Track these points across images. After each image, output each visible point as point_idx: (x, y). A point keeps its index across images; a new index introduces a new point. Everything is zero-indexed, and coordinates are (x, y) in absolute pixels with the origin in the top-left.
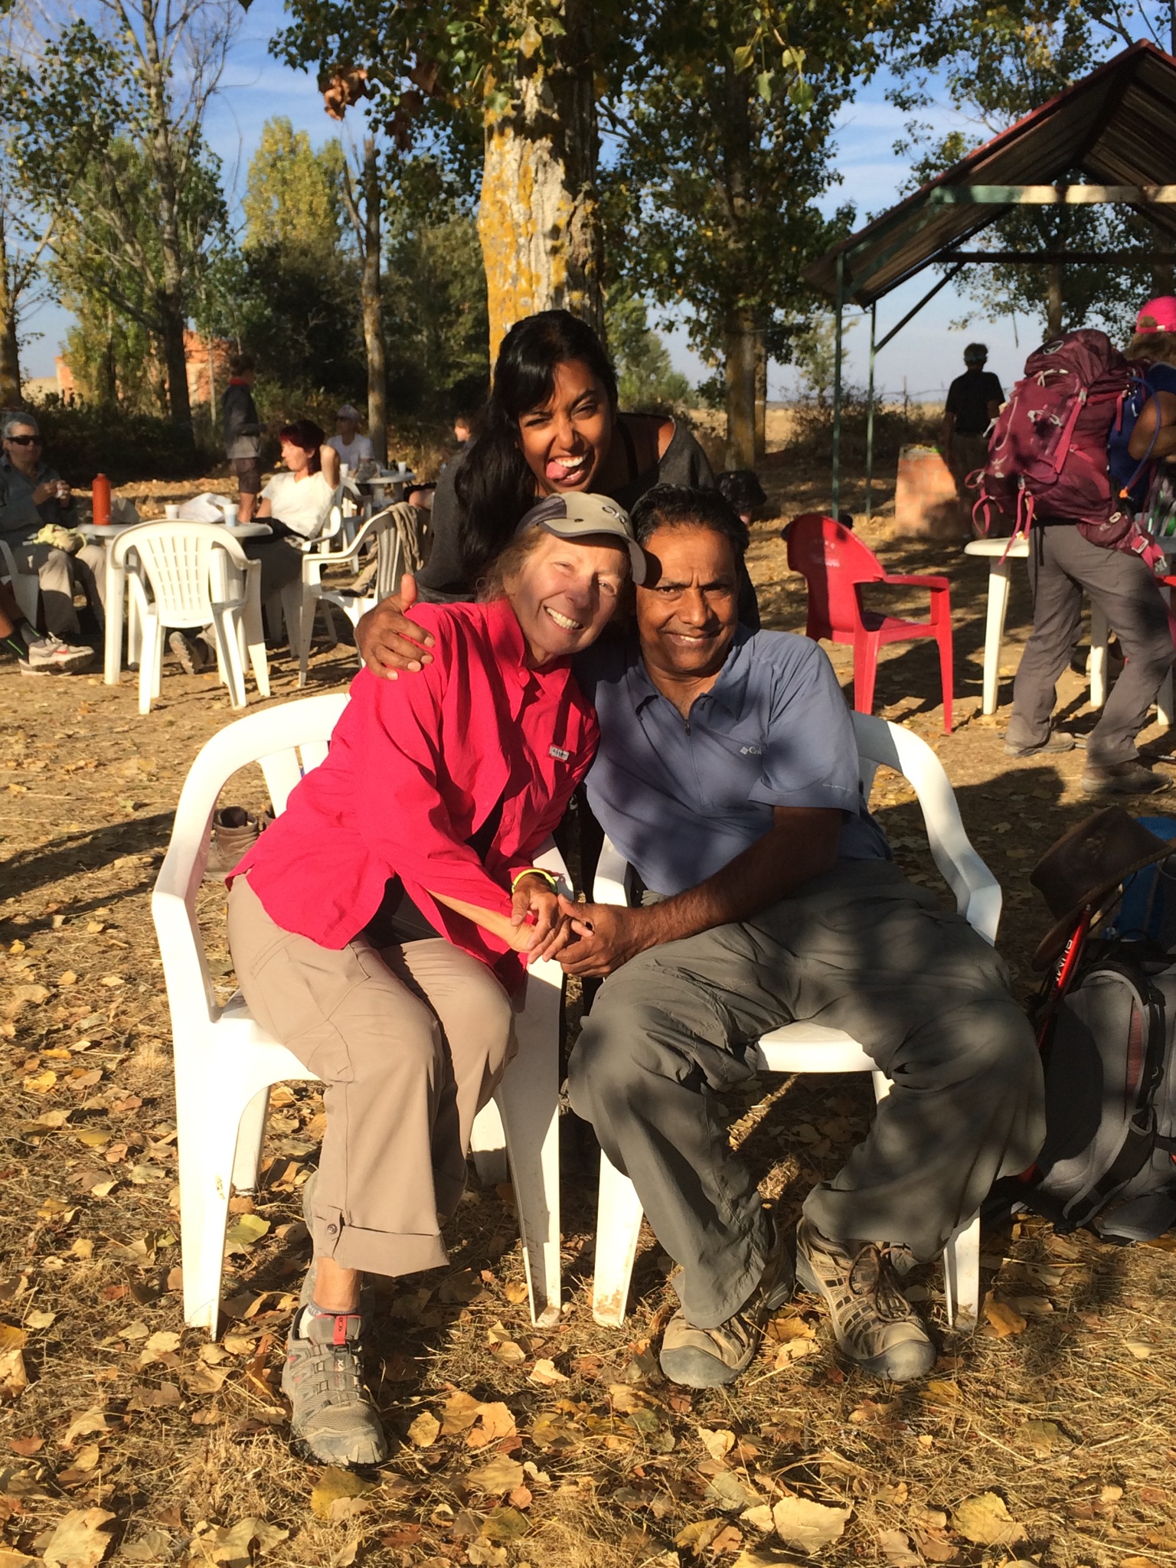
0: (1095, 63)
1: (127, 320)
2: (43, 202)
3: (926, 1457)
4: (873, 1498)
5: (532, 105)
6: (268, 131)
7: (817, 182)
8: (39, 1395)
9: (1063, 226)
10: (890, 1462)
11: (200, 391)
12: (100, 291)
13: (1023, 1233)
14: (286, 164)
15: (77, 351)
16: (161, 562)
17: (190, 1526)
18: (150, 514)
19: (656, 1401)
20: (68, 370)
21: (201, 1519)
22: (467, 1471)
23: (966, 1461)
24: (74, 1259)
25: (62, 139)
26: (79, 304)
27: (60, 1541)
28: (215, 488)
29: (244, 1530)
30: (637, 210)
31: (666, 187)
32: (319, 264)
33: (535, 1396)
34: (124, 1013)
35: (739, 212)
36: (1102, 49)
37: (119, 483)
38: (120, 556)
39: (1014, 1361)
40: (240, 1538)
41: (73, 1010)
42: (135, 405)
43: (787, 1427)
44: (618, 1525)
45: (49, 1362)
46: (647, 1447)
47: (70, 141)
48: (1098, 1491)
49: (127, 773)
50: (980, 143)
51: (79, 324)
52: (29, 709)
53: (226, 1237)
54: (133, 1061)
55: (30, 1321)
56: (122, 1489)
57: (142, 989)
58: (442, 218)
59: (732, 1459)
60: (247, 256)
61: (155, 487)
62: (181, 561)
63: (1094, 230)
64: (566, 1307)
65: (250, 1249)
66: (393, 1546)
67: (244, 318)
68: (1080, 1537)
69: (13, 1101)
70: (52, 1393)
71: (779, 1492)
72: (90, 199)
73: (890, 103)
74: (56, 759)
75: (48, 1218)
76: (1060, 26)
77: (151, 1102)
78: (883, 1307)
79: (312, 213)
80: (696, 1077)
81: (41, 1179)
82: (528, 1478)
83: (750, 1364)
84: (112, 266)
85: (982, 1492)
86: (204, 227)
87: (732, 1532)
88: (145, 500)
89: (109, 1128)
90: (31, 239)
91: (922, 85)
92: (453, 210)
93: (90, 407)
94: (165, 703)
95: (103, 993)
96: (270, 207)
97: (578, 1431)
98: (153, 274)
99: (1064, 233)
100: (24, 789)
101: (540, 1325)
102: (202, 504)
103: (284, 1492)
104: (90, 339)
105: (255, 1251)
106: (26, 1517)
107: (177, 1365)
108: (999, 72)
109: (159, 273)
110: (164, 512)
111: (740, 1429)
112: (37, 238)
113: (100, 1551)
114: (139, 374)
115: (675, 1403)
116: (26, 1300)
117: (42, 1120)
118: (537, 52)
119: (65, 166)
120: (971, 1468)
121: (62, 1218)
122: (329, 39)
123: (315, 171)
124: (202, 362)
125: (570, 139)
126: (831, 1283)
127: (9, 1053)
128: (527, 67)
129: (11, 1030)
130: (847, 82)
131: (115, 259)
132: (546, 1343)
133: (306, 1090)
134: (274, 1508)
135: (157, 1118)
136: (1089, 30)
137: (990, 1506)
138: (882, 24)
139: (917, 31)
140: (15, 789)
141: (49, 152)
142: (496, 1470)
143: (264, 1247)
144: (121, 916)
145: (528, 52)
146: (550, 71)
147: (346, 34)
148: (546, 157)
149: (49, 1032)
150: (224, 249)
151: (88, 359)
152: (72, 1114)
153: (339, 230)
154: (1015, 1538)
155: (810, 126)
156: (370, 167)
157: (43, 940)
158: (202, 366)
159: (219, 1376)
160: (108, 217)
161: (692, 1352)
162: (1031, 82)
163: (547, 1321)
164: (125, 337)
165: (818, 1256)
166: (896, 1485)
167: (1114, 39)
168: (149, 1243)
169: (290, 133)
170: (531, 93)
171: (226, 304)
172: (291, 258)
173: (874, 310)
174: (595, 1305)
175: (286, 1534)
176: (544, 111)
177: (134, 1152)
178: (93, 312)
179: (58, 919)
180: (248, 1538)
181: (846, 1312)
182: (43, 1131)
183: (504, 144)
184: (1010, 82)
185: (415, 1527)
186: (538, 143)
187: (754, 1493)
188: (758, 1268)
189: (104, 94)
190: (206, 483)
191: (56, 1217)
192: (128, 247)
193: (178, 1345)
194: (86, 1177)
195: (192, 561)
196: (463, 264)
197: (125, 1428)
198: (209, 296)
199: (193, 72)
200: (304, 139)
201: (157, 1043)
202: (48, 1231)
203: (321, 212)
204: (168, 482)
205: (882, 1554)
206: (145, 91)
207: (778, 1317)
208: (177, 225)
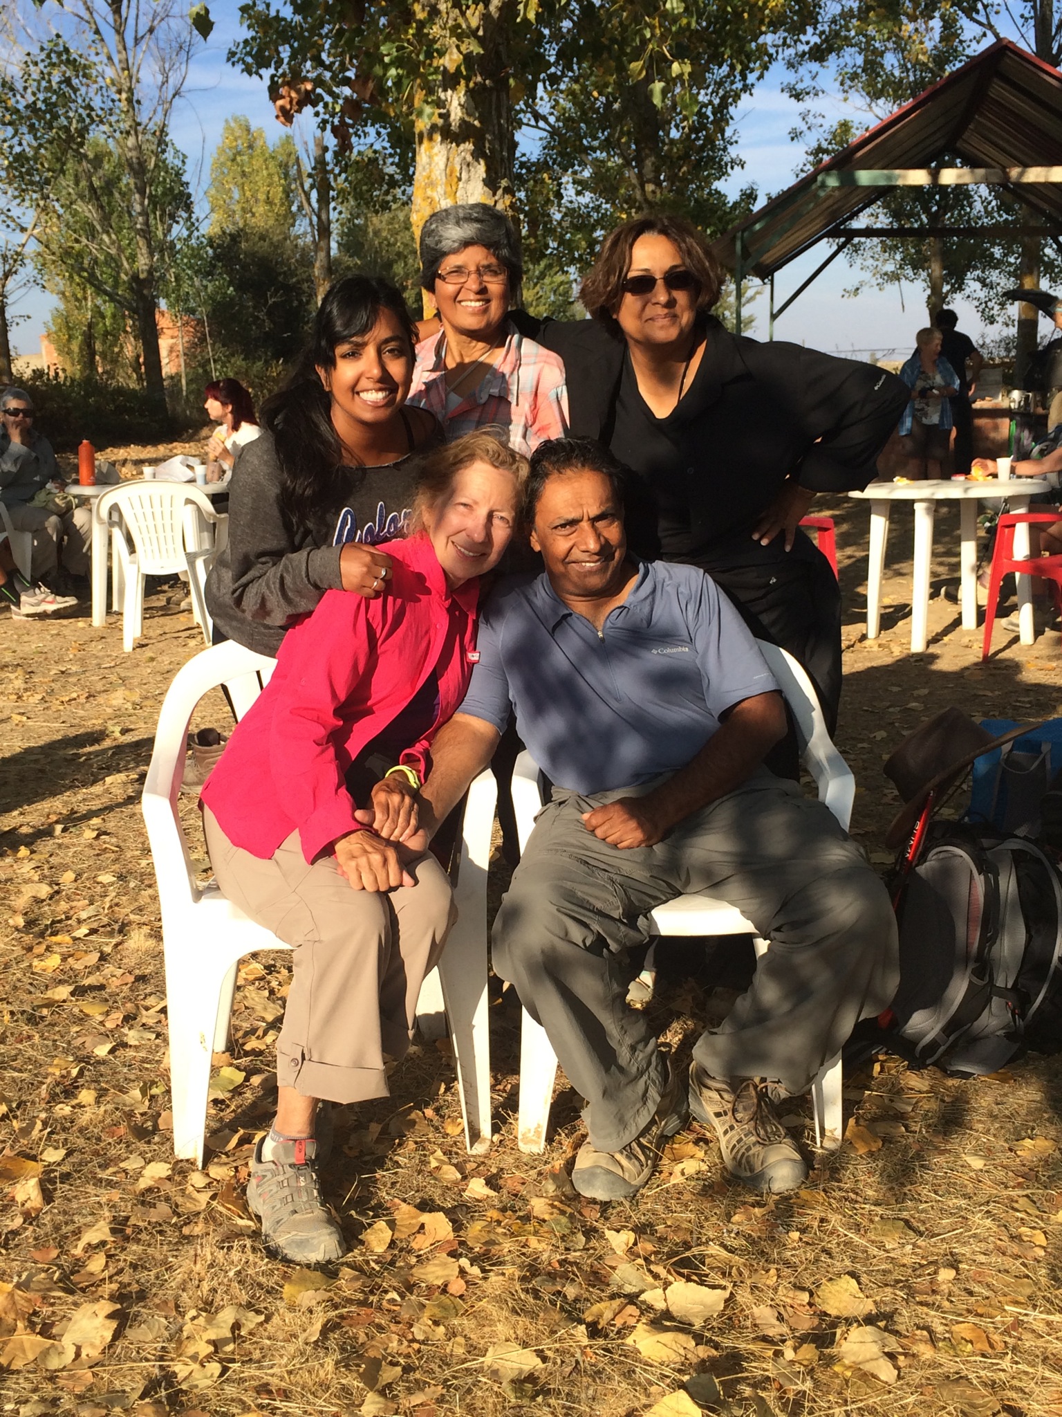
0: (968, 56)
1: (105, 302)
2: (27, 197)
3: (794, 1249)
4: (748, 1282)
5: (456, 114)
6: (228, 128)
7: (721, 167)
8: (54, 1214)
9: (943, 203)
10: (762, 1253)
11: (170, 365)
12: (80, 276)
13: (882, 1070)
14: (245, 158)
15: (60, 330)
16: (140, 517)
17: (182, 1315)
18: (129, 476)
19: (569, 1210)
20: (52, 347)
21: (191, 1308)
22: (412, 1267)
23: (828, 1253)
24: (80, 1106)
25: (43, 141)
26: (62, 288)
27: (75, 1328)
28: (186, 451)
29: (227, 1316)
30: (559, 196)
31: (587, 174)
32: (276, 247)
33: (468, 1208)
34: (117, 905)
35: (650, 197)
36: (974, 44)
37: (101, 448)
38: (104, 513)
39: (871, 1173)
40: (225, 1322)
41: (74, 904)
42: (113, 378)
43: (678, 1228)
44: (536, 1305)
45: (62, 1189)
46: (562, 1245)
47: (51, 142)
48: (936, 1273)
49: (114, 703)
50: (867, 130)
51: (62, 306)
52: (27, 649)
53: (210, 1086)
54: (126, 945)
55: (44, 1156)
56: (125, 1287)
57: (132, 885)
58: (385, 206)
59: (632, 1254)
60: (211, 242)
61: (134, 452)
62: (158, 516)
63: (970, 205)
64: (496, 1138)
65: (229, 1095)
66: (351, 1326)
67: (210, 298)
68: (920, 1309)
69: (24, 979)
70: (65, 1213)
71: (671, 1278)
72: (69, 194)
73: (786, 95)
74: (52, 692)
75: (58, 1073)
76: (936, 24)
77: (142, 979)
78: (762, 1132)
79: (269, 201)
80: (600, 942)
81: (50, 1043)
82: (462, 1272)
83: (650, 1179)
84: (91, 253)
85: (839, 1276)
86: (172, 217)
87: (631, 1309)
88: (124, 462)
89: (107, 1000)
90: (18, 231)
91: (814, 78)
92: (395, 200)
93: (73, 380)
94: (146, 641)
95: (99, 889)
96: (231, 198)
97: (505, 1234)
98: (127, 259)
99: (944, 209)
100: (24, 719)
101: (474, 1152)
102: (176, 465)
103: (260, 1285)
104: (72, 319)
105: (233, 1097)
106: (46, 1310)
107: (168, 1188)
108: (882, 66)
109: (132, 258)
110: (142, 473)
111: (641, 1230)
112: (23, 229)
113: (108, 1336)
114: (116, 350)
115: (586, 1212)
116: (40, 1139)
117: (49, 994)
118: (458, 68)
119: (46, 165)
120: (831, 1257)
121: (69, 1072)
122: (281, 49)
123: (272, 164)
124: (172, 337)
125: (490, 142)
126: (718, 1115)
127: (19, 940)
128: (451, 81)
129: (20, 921)
130: (744, 78)
131: (93, 247)
132: (479, 1166)
133: (274, 966)
134: (252, 1297)
135: (148, 991)
136: (961, 27)
137: (845, 1286)
138: (775, 25)
139: (805, 33)
140: (16, 718)
141: (31, 153)
142: (436, 1265)
143: (240, 1094)
144: (112, 824)
145: (452, 68)
146: (471, 85)
147: (296, 45)
148: (469, 158)
149: (53, 922)
150: (189, 236)
151: (70, 337)
152: (75, 990)
153: (294, 216)
154: (866, 1311)
155: (712, 118)
156: (321, 163)
157: (44, 846)
158: (174, 341)
159: (204, 1198)
160: (88, 211)
161: (599, 1171)
162: (911, 74)
163: (480, 1149)
164: (103, 317)
165: (707, 1093)
166: (767, 1271)
167: (985, 35)
168: (144, 1092)
169: (248, 130)
170: (455, 103)
171: (192, 286)
172: (251, 243)
173: (772, 281)
174: (520, 1137)
175: (262, 1318)
176: (467, 119)
177: (129, 1019)
178: (74, 295)
179: (59, 828)
180: (231, 1321)
181: (731, 1138)
182: (49, 1004)
183: (432, 148)
184: (892, 74)
185: (369, 1311)
186: (462, 147)
187: (650, 1279)
188: (654, 1101)
189: (80, 100)
190: (178, 446)
191: (64, 1072)
192: (105, 237)
193: (170, 1172)
194: (89, 1040)
195: (167, 515)
196: (406, 245)
197: (127, 1239)
198: (177, 278)
199: (160, 78)
200: (261, 136)
201: (146, 929)
202: (58, 1084)
203: (277, 201)
204: (144, 446)
205: (755, 1325)
206: (116, 97)
207: (673, 1143)
208: (148, 215)
